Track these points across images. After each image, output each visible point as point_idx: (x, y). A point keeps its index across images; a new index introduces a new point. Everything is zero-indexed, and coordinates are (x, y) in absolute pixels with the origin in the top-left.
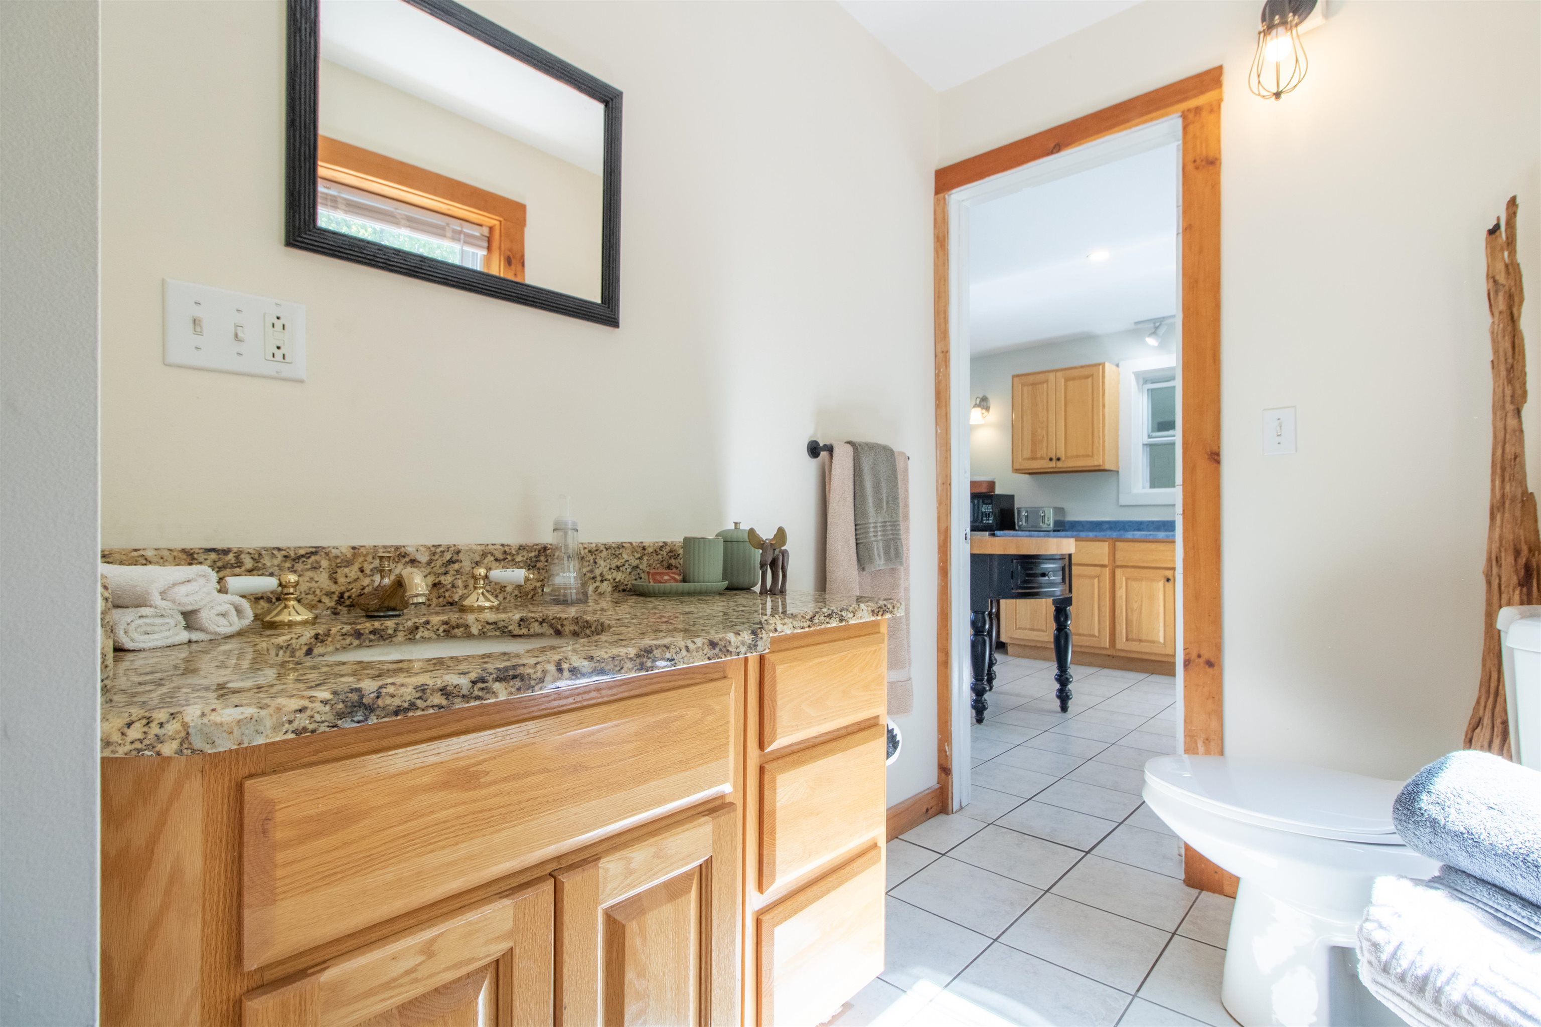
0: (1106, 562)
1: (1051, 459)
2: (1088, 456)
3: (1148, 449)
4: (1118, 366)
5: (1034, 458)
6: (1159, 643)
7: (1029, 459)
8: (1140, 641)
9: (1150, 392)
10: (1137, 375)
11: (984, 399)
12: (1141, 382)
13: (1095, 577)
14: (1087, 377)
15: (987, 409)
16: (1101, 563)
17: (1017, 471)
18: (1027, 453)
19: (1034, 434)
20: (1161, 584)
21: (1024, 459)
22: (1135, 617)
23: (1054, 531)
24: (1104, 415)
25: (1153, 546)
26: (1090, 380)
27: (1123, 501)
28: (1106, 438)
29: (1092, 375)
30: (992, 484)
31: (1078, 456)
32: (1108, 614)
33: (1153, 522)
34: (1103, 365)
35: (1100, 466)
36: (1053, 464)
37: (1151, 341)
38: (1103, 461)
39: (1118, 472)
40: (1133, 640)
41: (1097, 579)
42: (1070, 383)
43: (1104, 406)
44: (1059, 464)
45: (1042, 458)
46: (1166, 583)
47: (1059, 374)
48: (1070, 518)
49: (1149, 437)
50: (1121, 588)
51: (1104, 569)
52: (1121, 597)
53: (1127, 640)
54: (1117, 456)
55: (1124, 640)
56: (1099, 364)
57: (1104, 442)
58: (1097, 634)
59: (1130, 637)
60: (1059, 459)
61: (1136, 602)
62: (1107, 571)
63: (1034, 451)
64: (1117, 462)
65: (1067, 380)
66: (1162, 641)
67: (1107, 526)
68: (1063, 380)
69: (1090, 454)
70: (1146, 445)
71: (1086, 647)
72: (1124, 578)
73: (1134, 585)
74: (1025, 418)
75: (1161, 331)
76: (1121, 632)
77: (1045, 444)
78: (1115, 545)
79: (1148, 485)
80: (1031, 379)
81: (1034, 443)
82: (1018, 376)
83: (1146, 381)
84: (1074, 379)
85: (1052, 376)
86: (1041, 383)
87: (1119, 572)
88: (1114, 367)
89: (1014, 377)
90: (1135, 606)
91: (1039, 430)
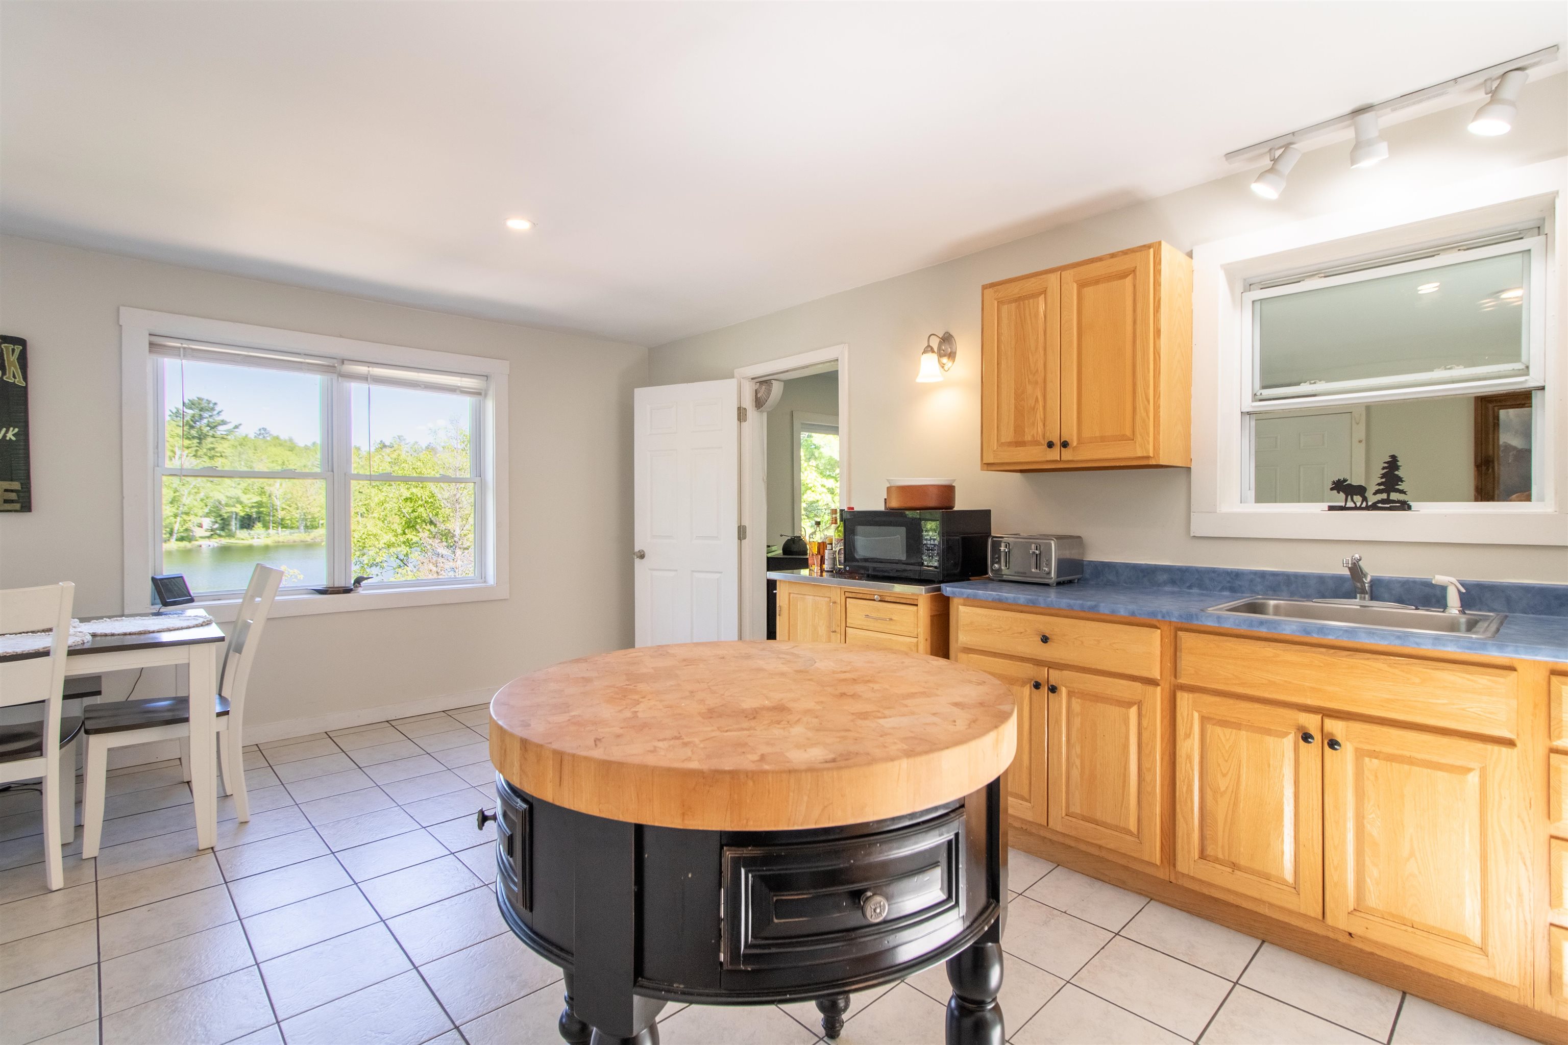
0: (1156, 674)
1: (1050, 445)
2: (1123, 438)
3: (1253, 423)
4: (1190, 255)
5: (1019, 443)
6: (1284, 882)
7: (1010, 444)
8: (1234, 866)
9: (1258, 305)
10: (1230, 271)
11: (947, 339)
12: (1239, 288)
13: (1130, 704)
14: (1123, 276)
15: (952, 356)
16: (1145, 674)
17: (988, 466)
18: (1008, 435)
19: (1019, 396)
20: (1288, 742)
21: (1003, 444)
22: (1221, 811)
23: (1059, 584)
24: (1157, 354)
25: (1268, 650)
26: (1128, 281)
27: (1197, 529)
28: (1163, 402)
29: (1134, 271)
30: (948, 491)
31: (1103, 439)
32: (1158, 790)
33: (1263, 575)
34: (1157, 246)
35: (1148, 458)
36: (1054, 454)
37: (1264, 190)
38: (1156, 448)
39: (1189, 469)
40: (1216, 860)
41: (1133, 711)
42: (1089, 291)
43: (1158, 332)
44: (1067, 455)
45: (1035, 443)
46: (1301, 742)
47: (1068, 275)
48: (1095, 555)
49: (1256, 398)
50: (1188, 735)
51: (1150, 688)
52: (1189, 758)
53: (1203, 856)
54: (1187, 436)
55: (1196, 854)
56: (1149, 247)
57: (1157, 408)
58: (1133, 826)
59: (1210, 851)
60: (1065, 445)
61: (1224, 775)
62: (1157, 695)
63: (1019, 429)
64: (1188, 450)
65: (1082, 285)
66: (1289, 876)
67: (1165, 577)
68: (1075, 285)
69: (1128, 433)
70: (1249, 413)
71: (1110, 850)
72: (1196, 715)
73: (1217, 733)
74: (1003, 365)
75: (1287, 166)
76: (1189, 835)
77: (1040, 414)
78: (1176, 637)
79: (1252, 494)
80: (1015, 290)
81: (1019, 413)
82: (992, 285)
83: (1249, 286)
84: (1097, 281)
85: (1053, 279)
86: (1034, 296)
87: (1184, 700)
88: (1182, 257)
89: (985, 287)
90: (1223, 784)
91: (1029, 388)
